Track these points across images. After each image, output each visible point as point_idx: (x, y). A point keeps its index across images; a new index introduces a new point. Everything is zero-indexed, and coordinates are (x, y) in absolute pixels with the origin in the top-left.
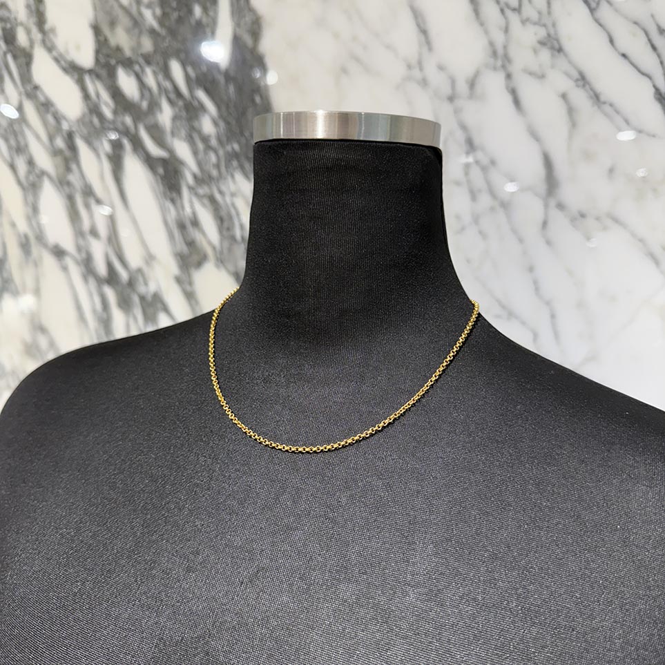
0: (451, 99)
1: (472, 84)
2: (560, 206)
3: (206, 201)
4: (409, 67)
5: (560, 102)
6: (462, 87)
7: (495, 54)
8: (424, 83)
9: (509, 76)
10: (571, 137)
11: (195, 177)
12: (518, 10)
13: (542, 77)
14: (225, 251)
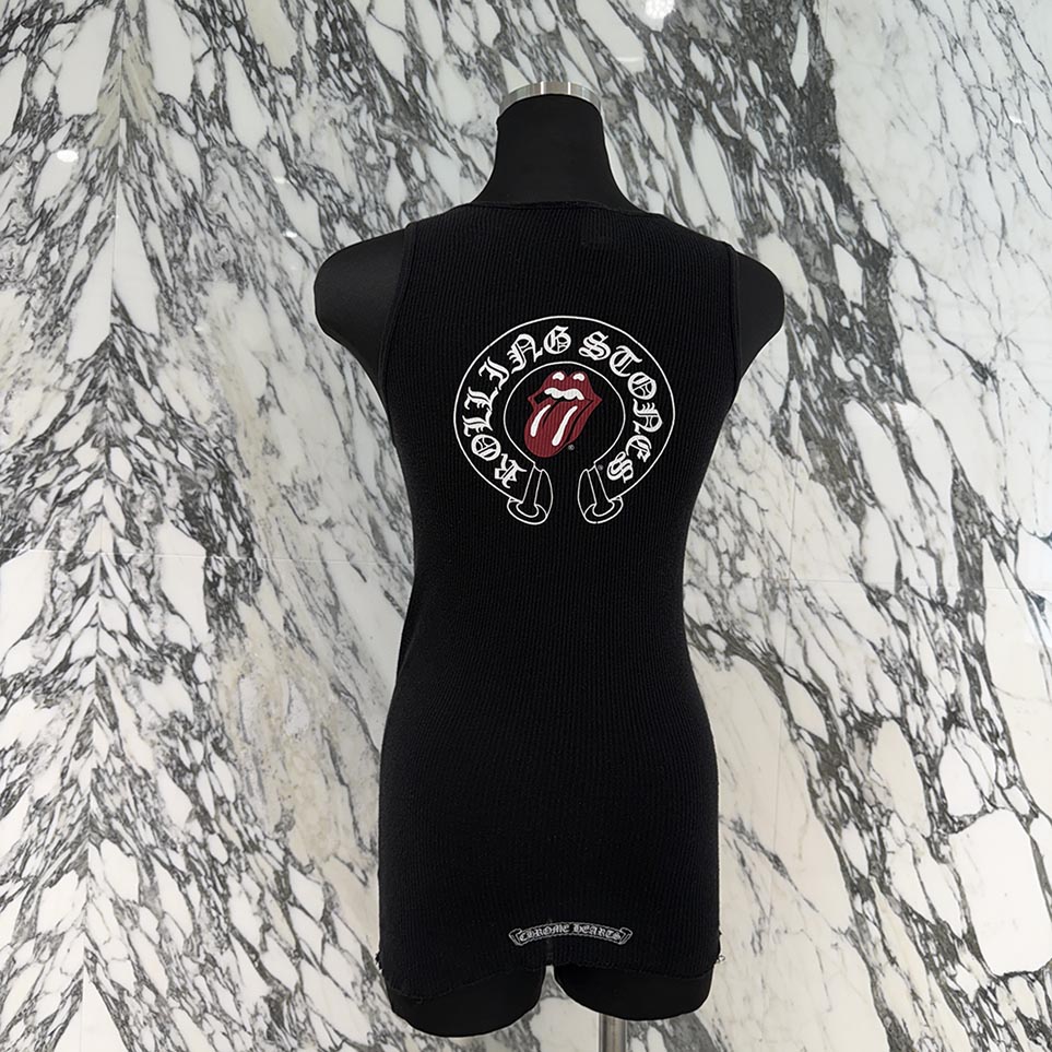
0: (957, 166)
1: (969, 163)
2: (1007, 245)
3: (774, 184)
4: (934, 138)
5: (1012, 187)
6: (963, 162)
7: (982, 148)
8: (942, 151)
9: (988, 164)
10: (1015, 208)
11: (766, 161)
12: (996, 127)
13: (1004, 170)
14: (788, 227)
